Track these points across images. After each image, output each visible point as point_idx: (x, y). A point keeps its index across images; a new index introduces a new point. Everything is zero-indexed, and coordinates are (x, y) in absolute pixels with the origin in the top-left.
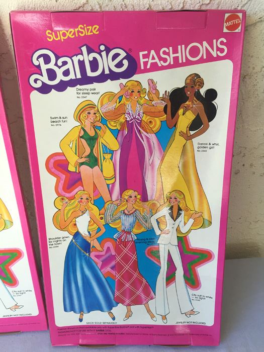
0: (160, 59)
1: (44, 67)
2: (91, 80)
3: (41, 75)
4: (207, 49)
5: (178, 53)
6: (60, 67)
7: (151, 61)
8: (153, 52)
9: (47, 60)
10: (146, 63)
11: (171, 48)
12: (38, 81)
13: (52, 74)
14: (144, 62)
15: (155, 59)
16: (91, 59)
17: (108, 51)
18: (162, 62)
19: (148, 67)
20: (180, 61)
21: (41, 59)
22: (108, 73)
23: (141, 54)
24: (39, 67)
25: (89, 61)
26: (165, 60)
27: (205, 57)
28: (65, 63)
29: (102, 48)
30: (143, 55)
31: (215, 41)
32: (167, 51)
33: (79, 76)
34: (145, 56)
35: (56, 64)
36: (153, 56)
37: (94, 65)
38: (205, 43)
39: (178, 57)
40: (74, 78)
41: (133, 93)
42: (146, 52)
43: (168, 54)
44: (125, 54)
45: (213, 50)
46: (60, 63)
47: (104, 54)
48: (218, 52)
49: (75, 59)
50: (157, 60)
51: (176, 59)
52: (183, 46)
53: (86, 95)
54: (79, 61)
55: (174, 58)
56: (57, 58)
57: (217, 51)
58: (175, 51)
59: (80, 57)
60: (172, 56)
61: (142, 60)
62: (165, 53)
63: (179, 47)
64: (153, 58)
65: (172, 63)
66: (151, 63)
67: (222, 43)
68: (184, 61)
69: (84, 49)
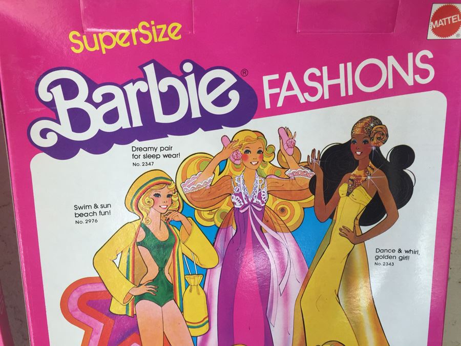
0: (304, 88)
1: (63, 106)
2: (163, 131)
3: (57, 121)
4: (395, 71)
5: (338, 77)
6: (97, 105)
7: (284, 93)
8: (289, 77)
9: (70, 90)
10: (274, 98)
11: (325, 69)
12: (49, 135)
13: (79, 120)
14: (271, 95)
15: (293, 89)
16: (164, 89)
17: (199, 73)
18: (306, 95)
19: (280, 104)
20: (343, 94)
21: (58, 91)
22: (199, 116)
23: (266, 79)
24: (52, 104)
25: (160, 93)
26: (313, 92)
27: (391, 86)
28: (108, 97)
29: (188, 67)
30: (270, 81)
31: (410, 55)
32: (318, 73)
33: (138, 122)
34: (272, 84)
35: (89, 100)
36: (290, 83)
37: (170, 100)
38: (391, 60)
39: (338, 85)
40: (127, 125)
41: (249, 154)
42: (276, 77)
43: (320, 80)
44: (235, 80)
45: (407, 73)
46: (97, 96)
47: (191, 79)
48: (418, 78)
49: (131, 89)
50: (297, 91)
51: (334, 89)
52: (349, 65)
53: (152, 160)
54: (139, 93)
55: (330, 87)
56: (92, 87)
57: (415, 73)
58: (334, 74)
59: (141, 86)
60: (327, 82)
61: (268, 92)
62: (312, 77)
63: (342, 66)
64: (290, 88)
65: (327, 97)
66: (286, 97)
67: (424, 59)
68: (351, 93)
69: (150, 70)
